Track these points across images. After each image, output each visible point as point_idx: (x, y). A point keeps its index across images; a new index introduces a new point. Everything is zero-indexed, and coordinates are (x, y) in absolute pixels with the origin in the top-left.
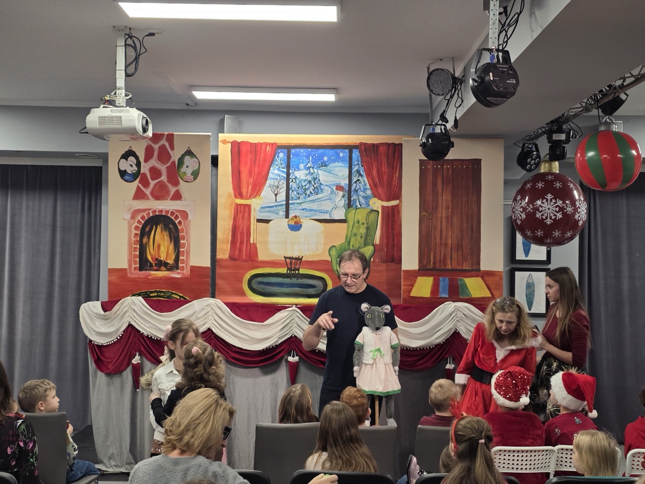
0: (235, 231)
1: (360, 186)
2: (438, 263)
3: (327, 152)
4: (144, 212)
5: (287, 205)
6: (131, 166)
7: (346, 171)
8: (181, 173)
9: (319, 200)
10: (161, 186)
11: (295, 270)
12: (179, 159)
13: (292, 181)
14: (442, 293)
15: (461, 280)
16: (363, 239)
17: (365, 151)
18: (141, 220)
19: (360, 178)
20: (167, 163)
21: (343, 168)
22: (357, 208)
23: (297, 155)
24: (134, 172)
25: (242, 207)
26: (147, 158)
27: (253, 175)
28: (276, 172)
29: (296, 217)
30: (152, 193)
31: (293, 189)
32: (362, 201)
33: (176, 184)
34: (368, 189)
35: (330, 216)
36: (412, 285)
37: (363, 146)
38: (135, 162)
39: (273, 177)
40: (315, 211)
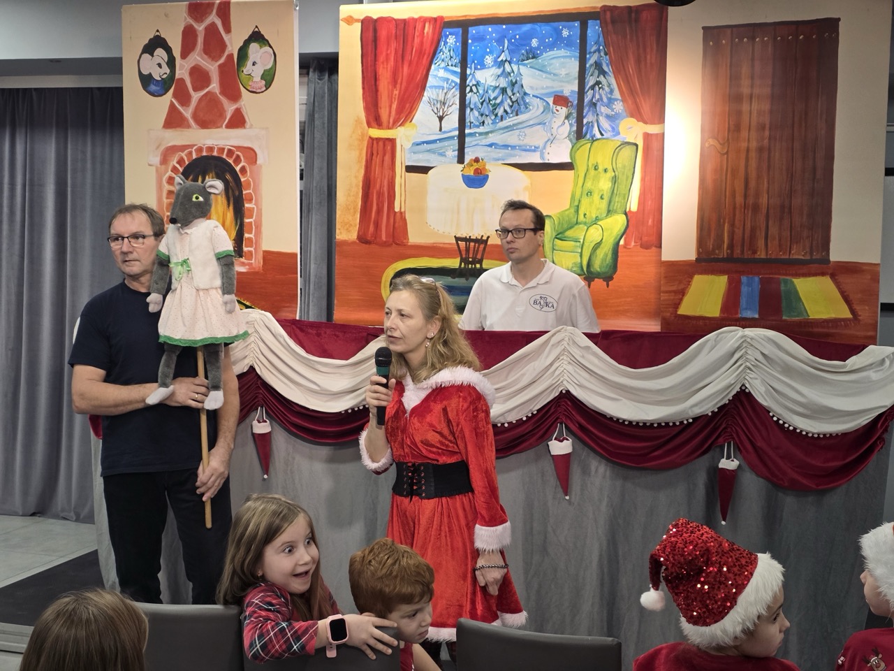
0: (369, 188)
1: (600, 95)
2: (739, 248)
3: (538, 29)
4: (183, 152)
5: (462, 137)
6: (160, 65)
7: (574, 66)
8: (243, 76)
9: (520, 126)
10: (210, 100)
11: (473, 263)
12: (240, 50)
13: (471, 91)
14: (746, 309)
15: (786, 282)
16: (605, 202)
17: (613, 22)
18: (178, 166)
19: (602, 78)
20: (220, 57)
21: (568, 60)
22: (593, 140)
23: (480, 39)
24: (165, 76)
25: (381, 144)
26: (186, 51)
27: (399, 81)
28: (442, 73)
29: (477, 160)
30: (195, 116)
31: (472, 106)
32: (605, 124)
33: (235, 96)
34: (616, 100)
35: (542, 157)
36: (683, 293)
37: (608, 14)
38: (166, 57)
39: (436, 84)
40: (513, 147)
